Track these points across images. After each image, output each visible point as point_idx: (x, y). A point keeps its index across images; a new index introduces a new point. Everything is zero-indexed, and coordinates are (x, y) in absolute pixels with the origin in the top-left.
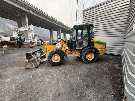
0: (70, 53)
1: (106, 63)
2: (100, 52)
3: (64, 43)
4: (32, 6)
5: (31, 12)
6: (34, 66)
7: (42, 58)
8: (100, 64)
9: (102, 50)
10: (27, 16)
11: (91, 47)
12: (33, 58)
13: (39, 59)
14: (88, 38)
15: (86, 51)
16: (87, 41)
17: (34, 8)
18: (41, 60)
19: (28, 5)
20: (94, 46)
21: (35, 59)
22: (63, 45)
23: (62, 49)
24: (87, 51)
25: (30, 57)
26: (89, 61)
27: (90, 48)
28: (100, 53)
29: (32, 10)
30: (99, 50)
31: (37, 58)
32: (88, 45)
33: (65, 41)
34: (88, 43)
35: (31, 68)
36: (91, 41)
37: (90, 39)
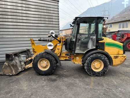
0: (67, 59)
3: (59, 43)
6: (14, 73)
7: (26, 63)
9: (116, 57)
11: (99, 50)
12: (14, 61)
13: (23, 63)
14: (95, 37)
16: (93, 42)
18: (25, 65)
21: (16, 63)
22: (56, 46)
23: (55, 52)
25: (10, 59)
30: (112, 56)
31: (20, 62)
32: (95, 48)
33: (59, 40)
34: (95, 45)
35: (9, 75)
36: (99, 42)
37: (99, 38)
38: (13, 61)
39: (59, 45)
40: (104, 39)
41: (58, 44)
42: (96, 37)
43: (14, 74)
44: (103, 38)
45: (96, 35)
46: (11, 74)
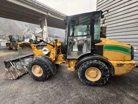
1: (132, 95)
2: (115, 68)
3: (52, 47)
4: (50, 9)
5: (49, 14)
6: (14, 77)
8: (113, 95)
9: (120, 65)
10: (46, 19)
14: (89, 39)
15: (83, 64)
16: (88, 45)
17: (51, 11)
19: (47, 9)
20: (102, 55)
23: (51, 57)
24: (86, 63)
27: (93, 59)
29: (49, 13)
30: (114, 63)
32: (90, 52)
33: (53, 44)
34: (90, 49)
35: (11, 79)
36: (96, 44)
37: (95, 41)
38: (10, 67)
39: (53, 49)
40: (102, 41)
42: (91, 39)
43: (14, 79)
44: (101, 39)
45: (91, 37)
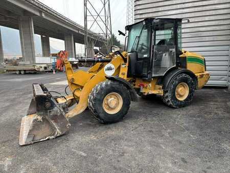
2: (199, 80)
3: (123, 62)
6: (58, 132)
9: (202, 76)
12: (55, 109)
14: (174, 50)
20: (186, 68)
22: (119, 67)
25: (48, 104)
26: (181, 102)
28: (199, 83)
30: (198, 75)
32: (175, 66)
34: (175, 62)
35: (48, 139)
38: (53, 108)
39: (123, 66)
40: (185, 52)
41: (123, 64)
43: (58, 135)
45: (175, 47)
46: (53, 137)
